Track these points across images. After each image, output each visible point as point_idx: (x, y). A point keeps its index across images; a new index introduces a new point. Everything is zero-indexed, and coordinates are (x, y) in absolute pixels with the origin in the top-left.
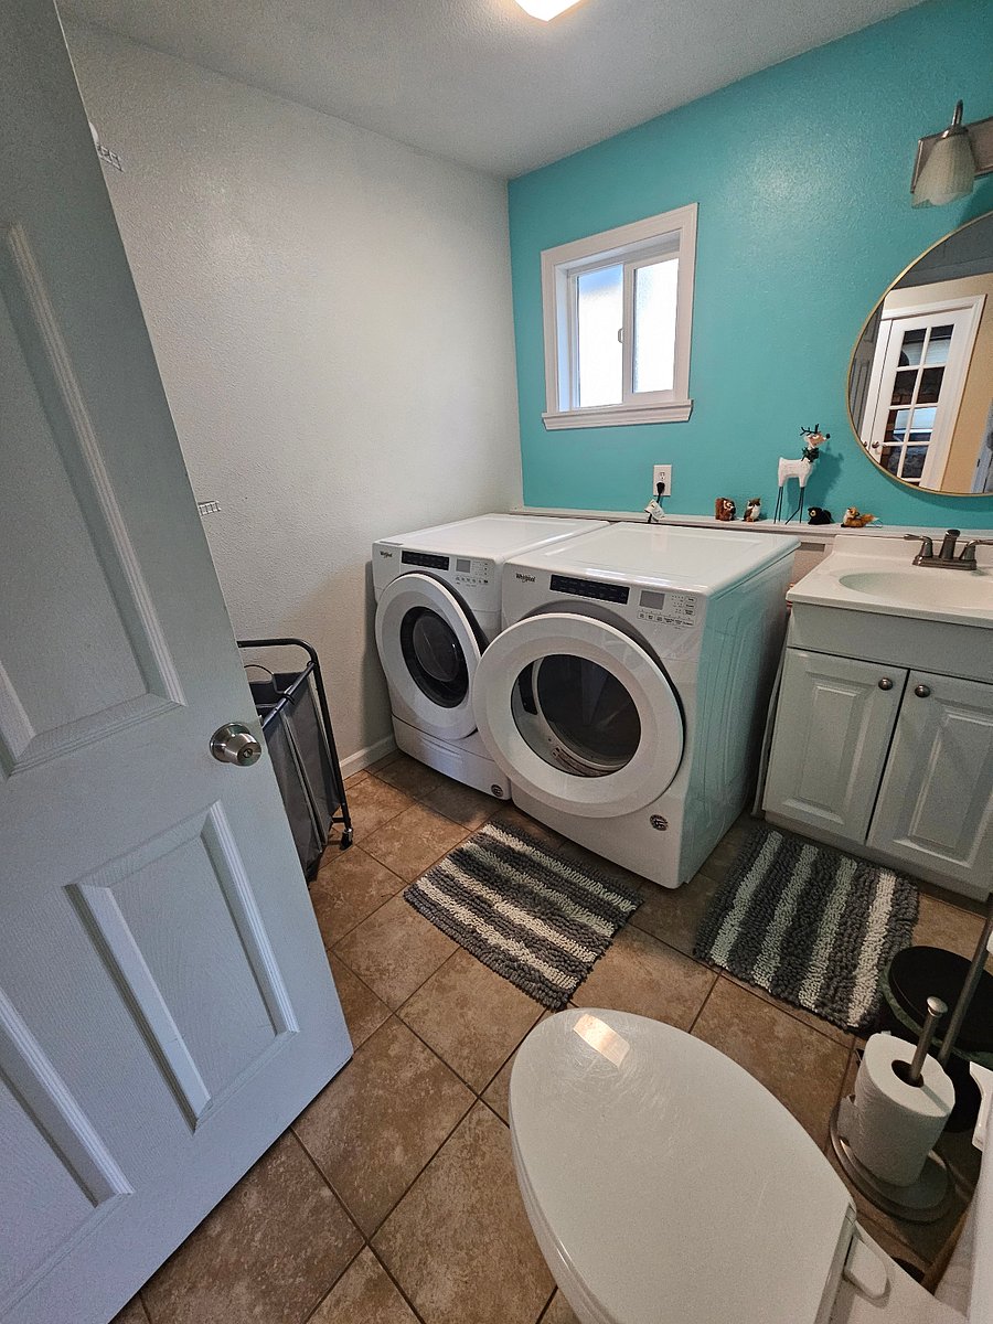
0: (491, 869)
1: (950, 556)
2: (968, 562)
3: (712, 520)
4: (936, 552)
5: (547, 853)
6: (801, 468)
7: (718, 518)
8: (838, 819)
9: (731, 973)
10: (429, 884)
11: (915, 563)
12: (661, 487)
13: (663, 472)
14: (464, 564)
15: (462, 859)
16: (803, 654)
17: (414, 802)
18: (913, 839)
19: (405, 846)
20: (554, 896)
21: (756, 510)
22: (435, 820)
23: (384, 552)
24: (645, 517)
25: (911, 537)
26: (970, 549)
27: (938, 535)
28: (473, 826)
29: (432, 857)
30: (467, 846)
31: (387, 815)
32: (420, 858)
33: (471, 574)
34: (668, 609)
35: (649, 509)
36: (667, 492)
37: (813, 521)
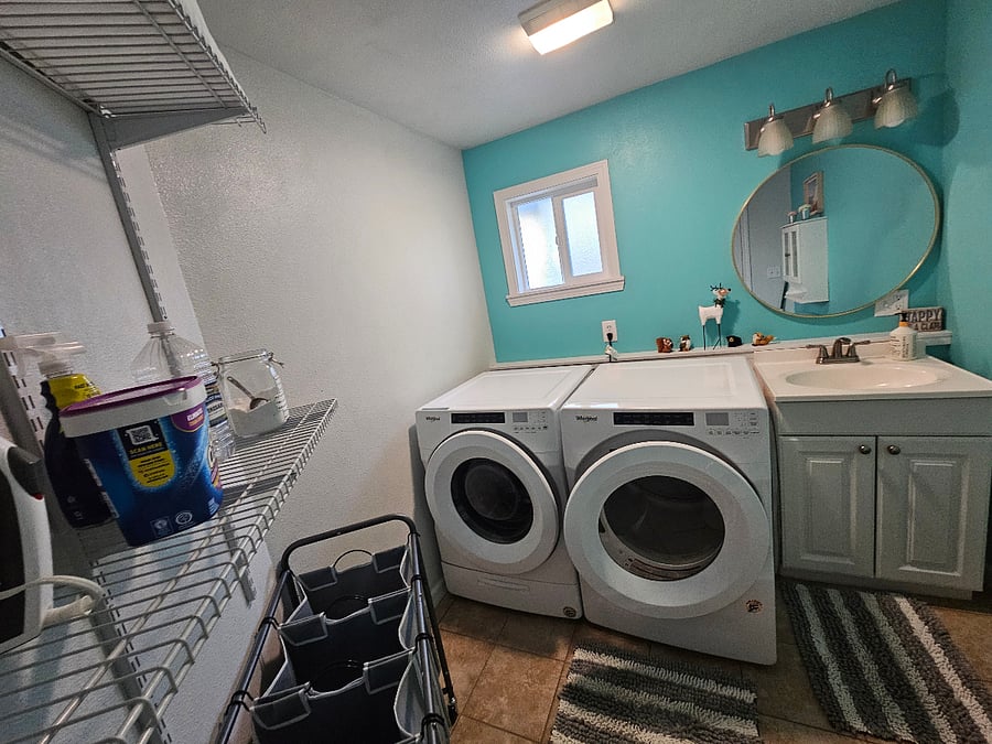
0: (610, 698)
1: (840, 354)
2: (853, 357)
3: (656, 353)
4: (830, 354)
5: (646, 662)
6: (717, 312)
7: (660, 351)
8: (848, 562)
9: (875, 736)
10: (563, 736)
11: (818, 362)
12: (610, 336)
13: (609, 326)
14: (521, 416)
15: (574, 694)
16: (794, 439)
17: (493, 645)
18: (913, 564)
19: (512, 700)
20: (680, 706)
21: (688, 342)
22: (524, 660)
23: (432, 417)
24: (605, 358)
25: (810, 347)
26: (851, 349)
27: (829, 342)
28: (562, 654)
29: (545, 704)
30: (573, 678)
31: (476, 669)
32: (534, 708)
33: (529, 424)
34: (734, 424)
35: (608, 352)
36: (615, 338)
37: (731, 345)
